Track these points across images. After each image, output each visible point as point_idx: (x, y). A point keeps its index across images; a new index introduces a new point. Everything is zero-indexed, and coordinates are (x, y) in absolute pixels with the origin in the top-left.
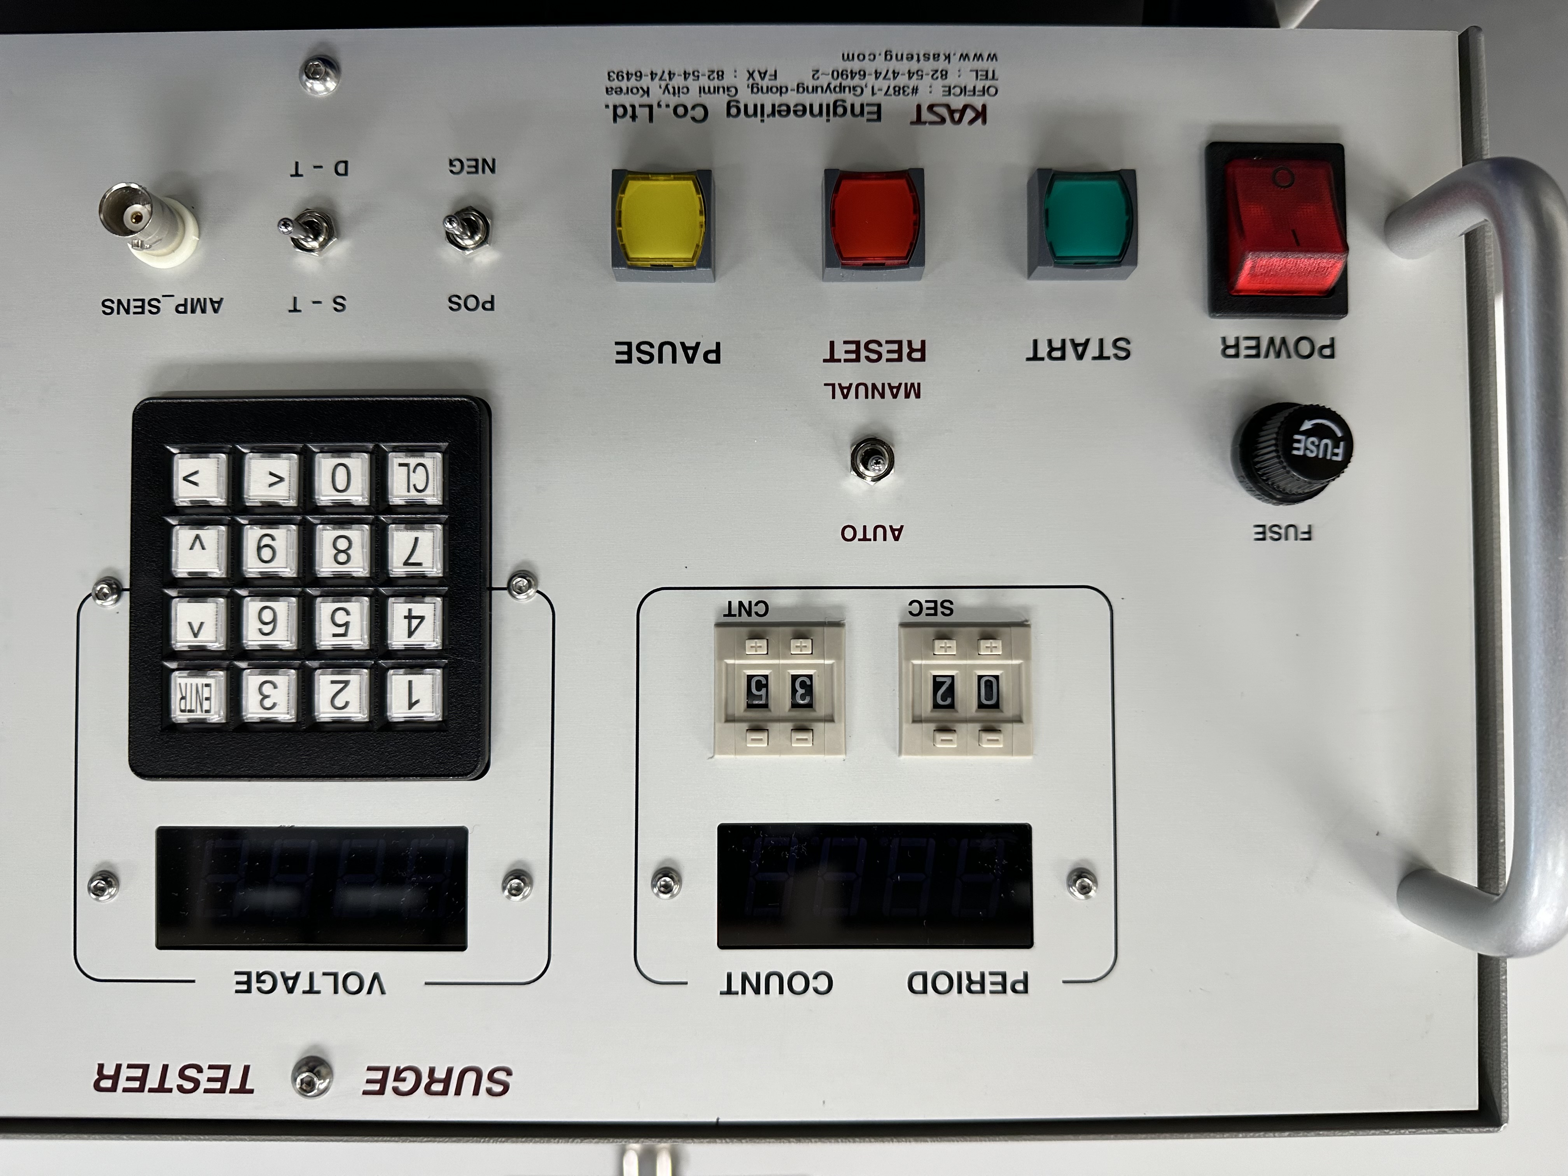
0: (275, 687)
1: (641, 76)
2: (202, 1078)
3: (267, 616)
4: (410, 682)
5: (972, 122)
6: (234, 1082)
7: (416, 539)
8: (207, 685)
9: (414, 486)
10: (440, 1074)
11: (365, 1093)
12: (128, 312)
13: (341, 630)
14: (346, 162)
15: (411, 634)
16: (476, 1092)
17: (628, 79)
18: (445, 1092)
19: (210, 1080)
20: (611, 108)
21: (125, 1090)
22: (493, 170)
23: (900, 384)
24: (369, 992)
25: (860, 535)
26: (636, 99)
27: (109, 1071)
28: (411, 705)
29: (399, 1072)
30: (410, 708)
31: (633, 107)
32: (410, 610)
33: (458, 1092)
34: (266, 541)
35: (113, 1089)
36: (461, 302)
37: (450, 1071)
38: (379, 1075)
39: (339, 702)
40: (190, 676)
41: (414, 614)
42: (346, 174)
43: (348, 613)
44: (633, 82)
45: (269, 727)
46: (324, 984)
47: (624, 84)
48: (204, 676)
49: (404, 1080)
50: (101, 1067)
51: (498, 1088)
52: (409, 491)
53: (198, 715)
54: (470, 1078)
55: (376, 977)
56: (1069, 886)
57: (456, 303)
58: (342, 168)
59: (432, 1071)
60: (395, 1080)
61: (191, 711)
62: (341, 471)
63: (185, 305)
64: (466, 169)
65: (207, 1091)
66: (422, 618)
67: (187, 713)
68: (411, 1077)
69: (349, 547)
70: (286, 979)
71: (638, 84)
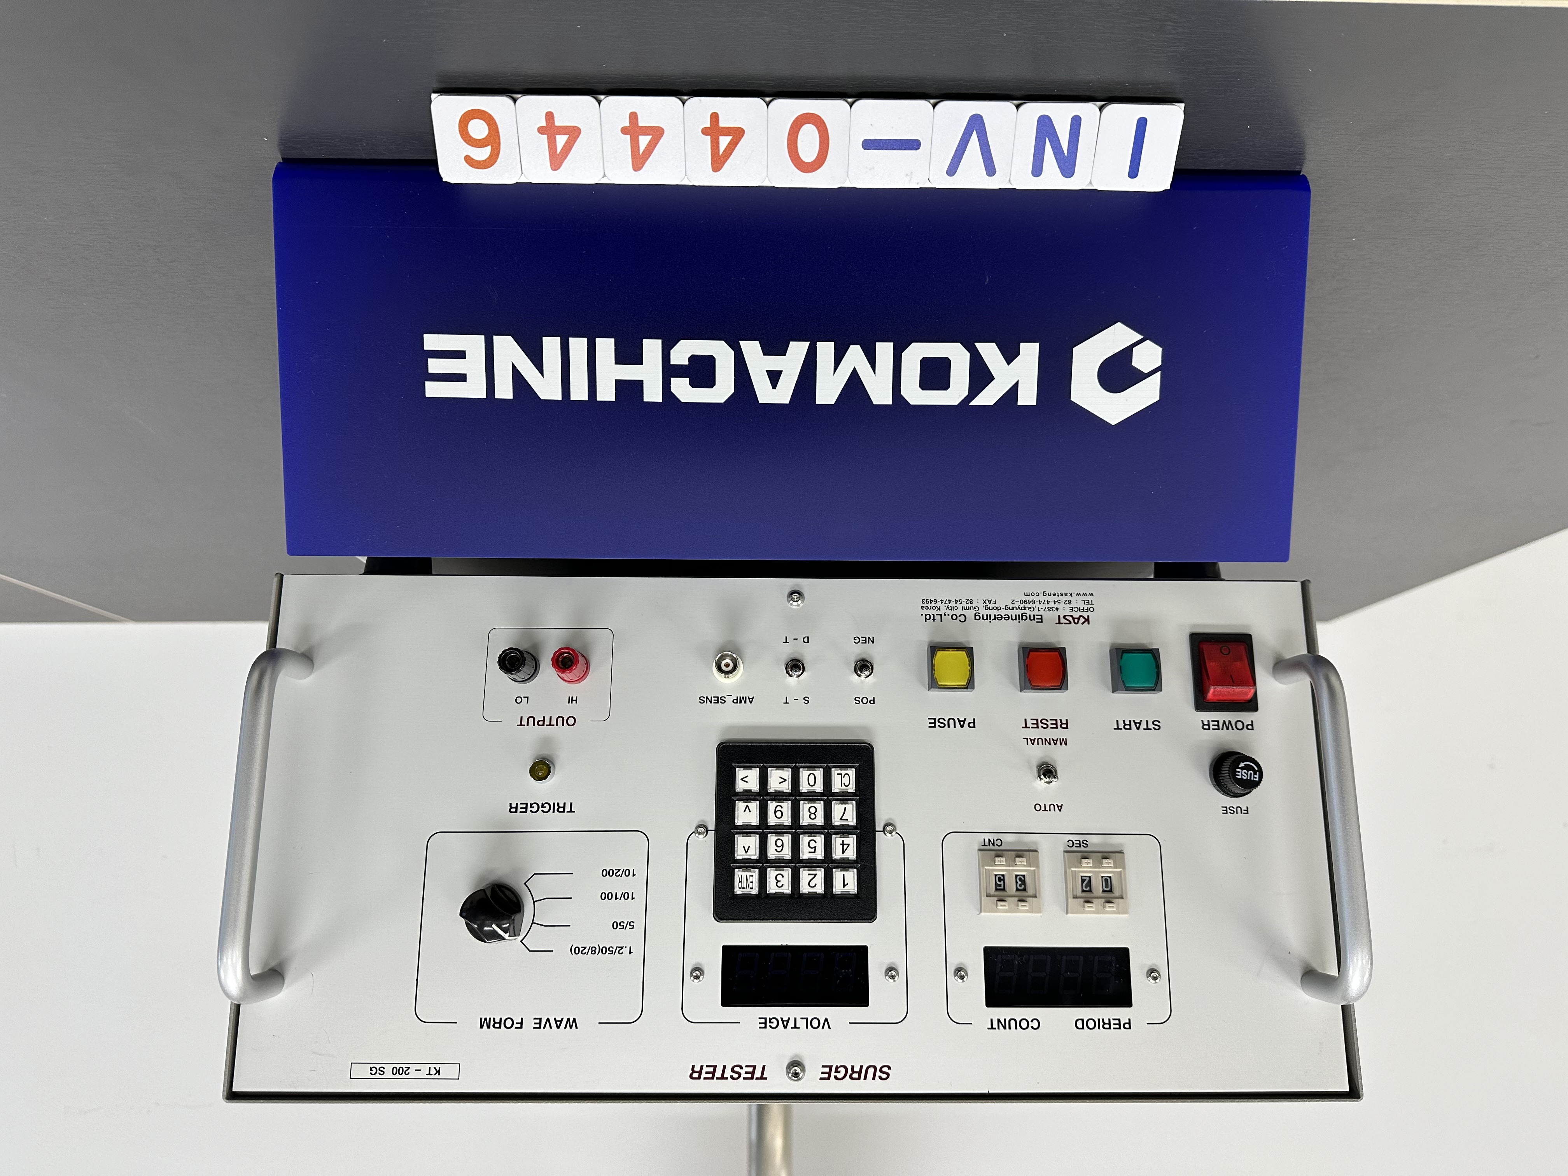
0: (783, 876)
1: (936, 602)
2: (742, 1072)
3: (779, 843)
4: (844, 875)
5: (1083, 623)
6: (758, 1074)
7: (845, 808)
8: (752, 876)
9: (844, 784)
10: (857, 1069)
11: (821, 1079)
12: (711, 702)
13: (813, 850)
14: (808, 637)
15: (843, 852)
16: (874, 1078)
17: (931, 603)
18: (859, 1078)
19: (746, 1073)
20: (924, 615)
21: (705, 1078)
22: (873, 642)
23: (1057, 739)
24: (823, 1028)
25: (1043, 808)
26: (935, 612)
27: (697, 1069)
28: (844, 886)
29: (837, 1068)
30: (844, 887)
31: (933, 615)
32: (843, 841)
33: (865, 1078)
34: (779, 808)
35: (699, 1078)
36: (860, 700)
37: (861, 1067)
38: (827, 1070)
39: (812, 884)
40: (743, 871)
41: (845, 843)
42: (808, 642)
43: (816, 842)
44: (933, 604)
45: (779, 896)
46: (801, 1024)
47: (929, 605)
48: (750, 871)
49: (839, 1072)
50: (693, 1067)
51: (884, 1076)
52: (841, 786)
53: (747, 890)
54: (871, 1070)
55: (826, 1020)
56: (1148, 977)
57: (858, 701)
58: (806, 640)
59: (853, 1067)
60: (835, 1072)
61: (744, 888)
62: (812, 777)
63: (737, 700)
64: (861, 641)
65: (744, 1078)
66: (848, 845)
67: (742, 889)
68: (842, 1070)
69: (816, 812)
70: (783, 1021)
71: (935, 605)
